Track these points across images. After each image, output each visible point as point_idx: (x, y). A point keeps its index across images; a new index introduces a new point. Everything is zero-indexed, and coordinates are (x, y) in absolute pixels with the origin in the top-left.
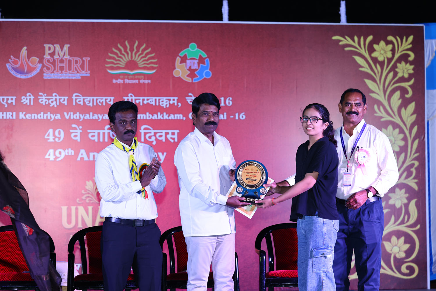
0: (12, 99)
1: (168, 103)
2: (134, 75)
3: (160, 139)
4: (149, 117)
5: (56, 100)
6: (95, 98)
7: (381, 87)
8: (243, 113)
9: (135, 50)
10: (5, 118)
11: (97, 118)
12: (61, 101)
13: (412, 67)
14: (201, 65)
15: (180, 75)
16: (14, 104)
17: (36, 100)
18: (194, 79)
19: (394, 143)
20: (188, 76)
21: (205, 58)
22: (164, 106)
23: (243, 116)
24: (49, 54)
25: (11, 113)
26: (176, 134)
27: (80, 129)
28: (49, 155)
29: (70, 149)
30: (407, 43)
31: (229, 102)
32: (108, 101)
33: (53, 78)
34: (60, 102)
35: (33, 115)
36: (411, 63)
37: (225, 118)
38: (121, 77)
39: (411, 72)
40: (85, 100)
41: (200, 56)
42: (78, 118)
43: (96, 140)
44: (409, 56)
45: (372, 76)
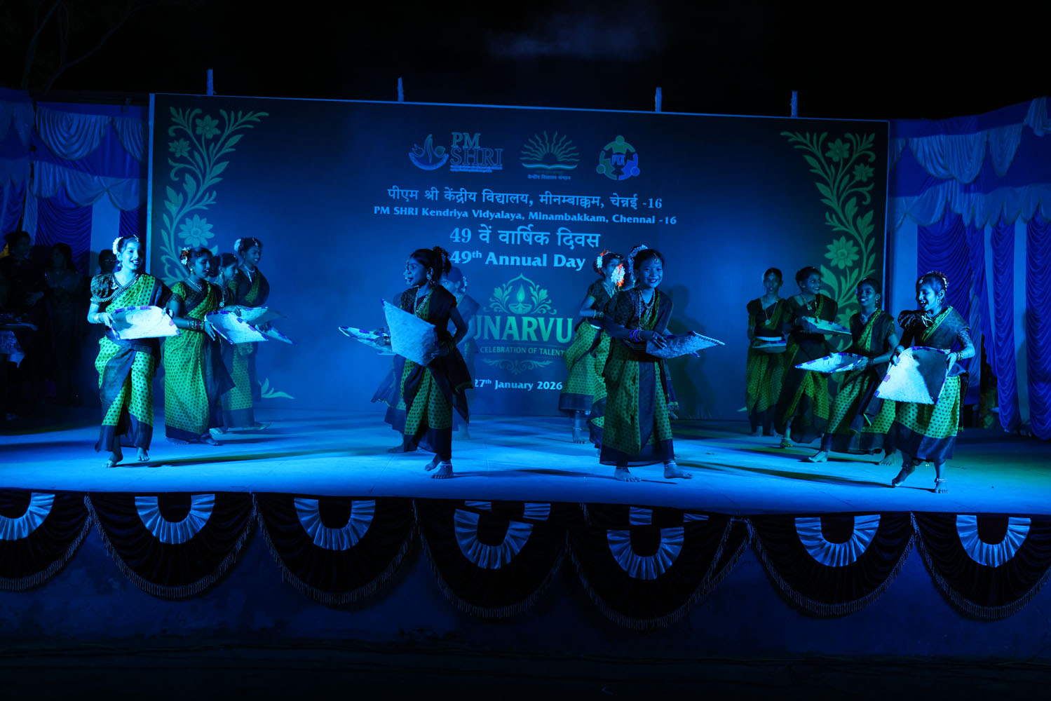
0: (414, 193)
1: (589, 203)
2: (553, 170)
3: (579, 243)
4: (568, 218)
5: (464, 195)
6: (507, 195)
7: (835, 192)
8: (674, 217)
9: (555, 142)
10: (406, 213)
11: (509, 217)
12: (469, 196)
13: (872, 169)
14: (628, 161)
15: (604, 172)
16: (416, 198)
17: (441, 195)
18: (620, 177)
19: (847, 257)
20: (613, 173)
21: (633, 153)
22: (585, 206)
23: (673, 221)
24: (457, 143)
25: (413, 209)
26: (597, 238)
27: (489, 229)
28: (454, 257)
29: (477, 252)
30: (867, 142)
31: (658, 204)
32: (521, 198)
33: (462, 170)
34: (468, 198)
35: (437, 212)
36: (871, 165)
37: (654, 222)
38: (538, 172)
39: (871, 175)
40: (496, 197)
41: (628, 151)
42: (488, 216)
43: (507, 243)
44: (870, 157)
45: (824, 178)
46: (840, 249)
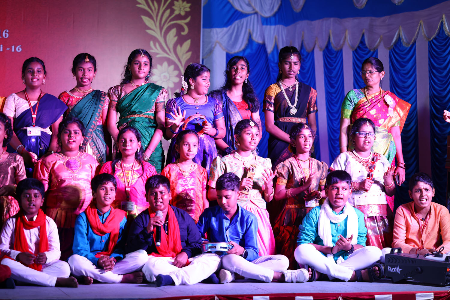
7: (158, 24)
8: (20, 46)
13: (189, 5)
19: (169, 80)
23: (19, 49)
31: (6, 34)
36: (188, 2)
39: (188, 10)
45: (149, 13)
46: (162, 73)
